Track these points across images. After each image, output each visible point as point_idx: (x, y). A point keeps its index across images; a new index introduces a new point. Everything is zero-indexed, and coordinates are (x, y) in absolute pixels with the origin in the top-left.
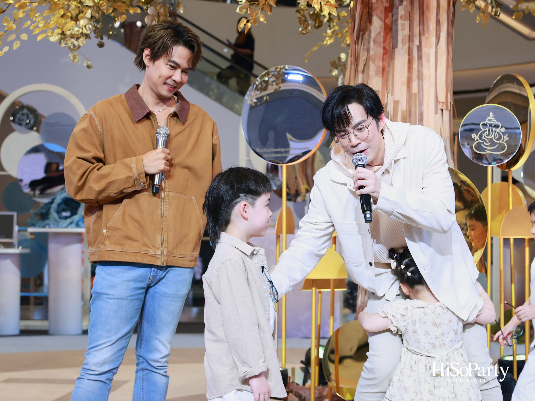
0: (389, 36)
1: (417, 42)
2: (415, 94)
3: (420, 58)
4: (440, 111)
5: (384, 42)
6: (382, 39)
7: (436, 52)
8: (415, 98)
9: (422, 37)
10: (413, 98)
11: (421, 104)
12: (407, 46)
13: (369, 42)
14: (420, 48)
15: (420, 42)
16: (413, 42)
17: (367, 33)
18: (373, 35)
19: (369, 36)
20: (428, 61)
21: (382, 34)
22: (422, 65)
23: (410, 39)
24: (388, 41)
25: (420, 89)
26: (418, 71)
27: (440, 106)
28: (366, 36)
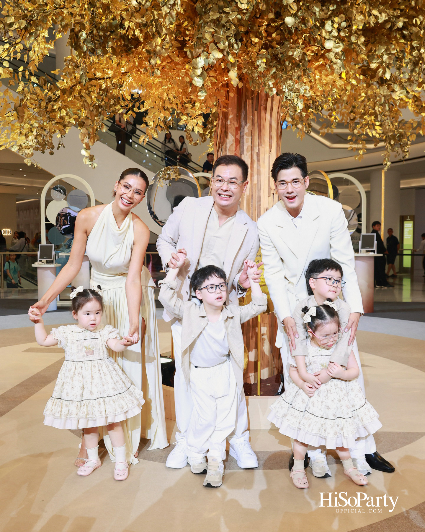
0: (238, 146)
1: (256, 150)
2: (255, 184)
3: (258, 160)
4: (272, 195)
5: (235, 150)
6: (234, 149)
7: (269, 157)
8: (256, 187)
9: (260, 147)
10: (254, 186)
11: (259, 190)
12: (250, 153)
13: (226, 150)
14: (258, 154)
15: (259, 150)
16: (254, 150)
17: (224, 145)
18: (228, 146)
19: (226, 147)
20: (264, 162)
21: (234, 145)
22: (260, 166)
23: (252, 149)
24: (238, 149)
25: (259, 180)
26: (257, 169)
27: (272, 191)
28: (224, 146)
